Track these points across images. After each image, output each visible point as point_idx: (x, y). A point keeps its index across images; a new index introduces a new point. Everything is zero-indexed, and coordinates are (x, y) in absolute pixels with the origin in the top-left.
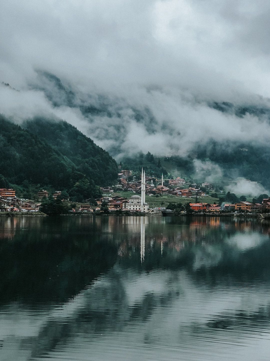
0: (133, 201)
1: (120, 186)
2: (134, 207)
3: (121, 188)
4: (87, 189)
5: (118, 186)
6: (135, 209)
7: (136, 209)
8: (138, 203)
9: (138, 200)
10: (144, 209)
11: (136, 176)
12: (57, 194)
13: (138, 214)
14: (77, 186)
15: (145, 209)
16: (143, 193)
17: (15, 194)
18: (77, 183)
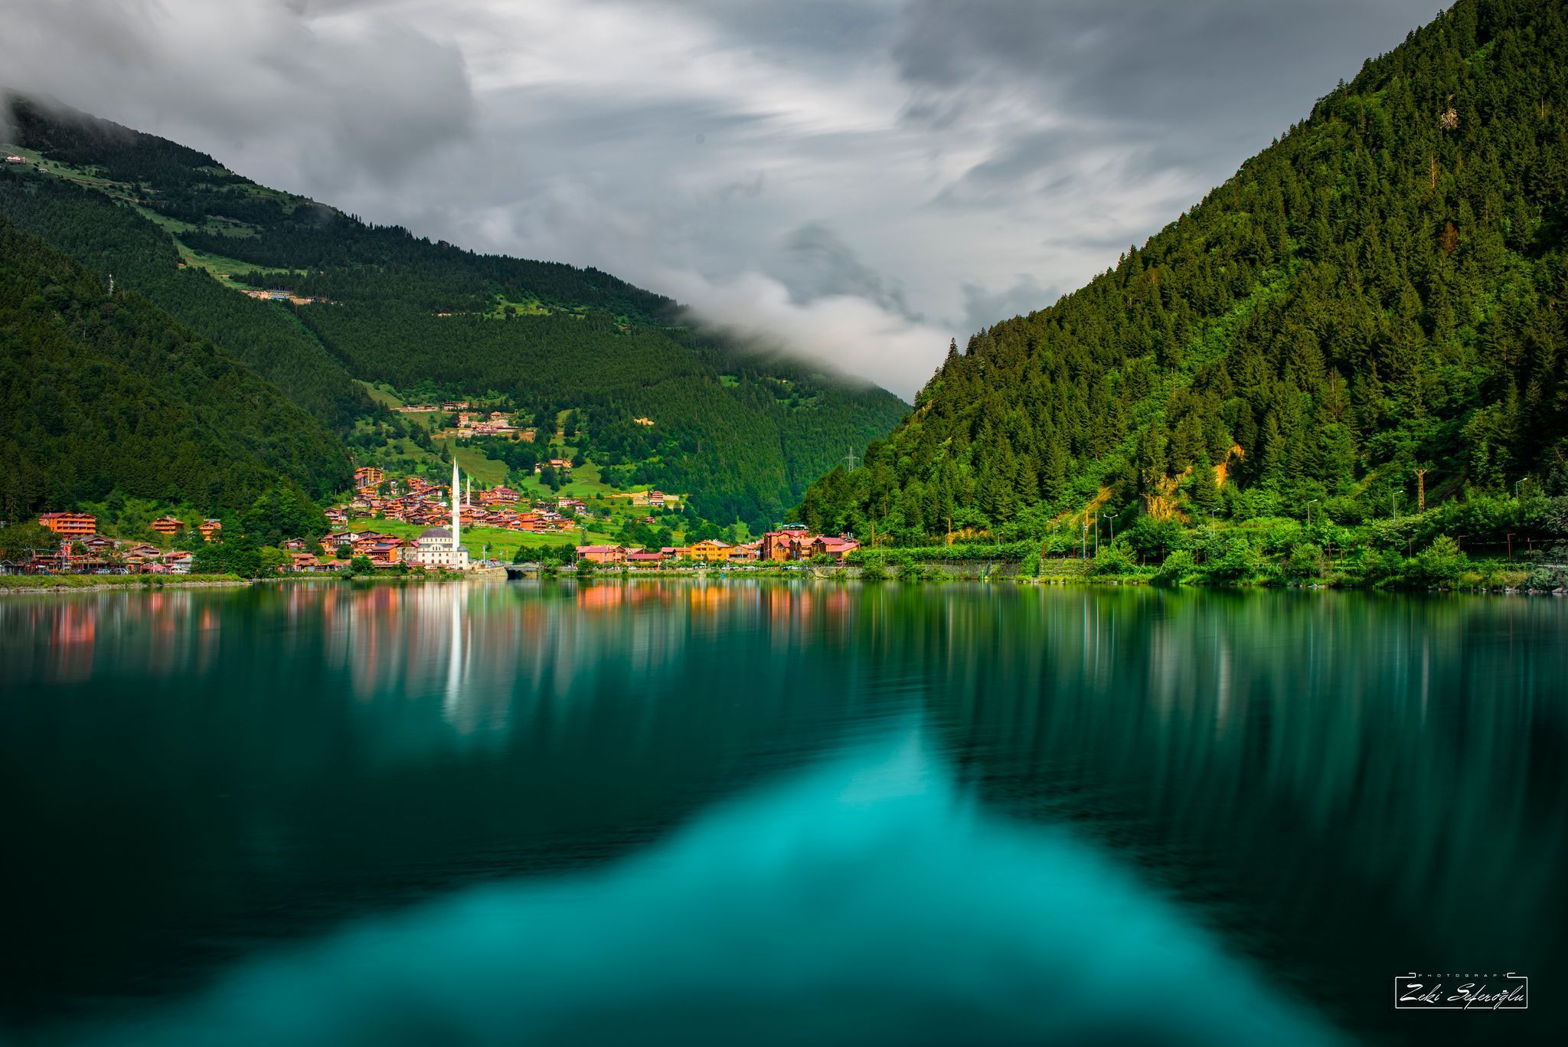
0: (430, 542)
1: (360, 505)
2: (433, 558)
3: (365, 510)
4: (289, 513)
5: (358, 505)
6: (437, 562)
7: (440, 562)
8: (445, 546)
9: (443, 539)
10: (461, 562)
11: (397, 482)
12: (212, 528)
13: (445, 576)
14: (262, 507)
15: (460, 560)
16: (456, 521)
17: (94, 526)
18: (263, 499)
